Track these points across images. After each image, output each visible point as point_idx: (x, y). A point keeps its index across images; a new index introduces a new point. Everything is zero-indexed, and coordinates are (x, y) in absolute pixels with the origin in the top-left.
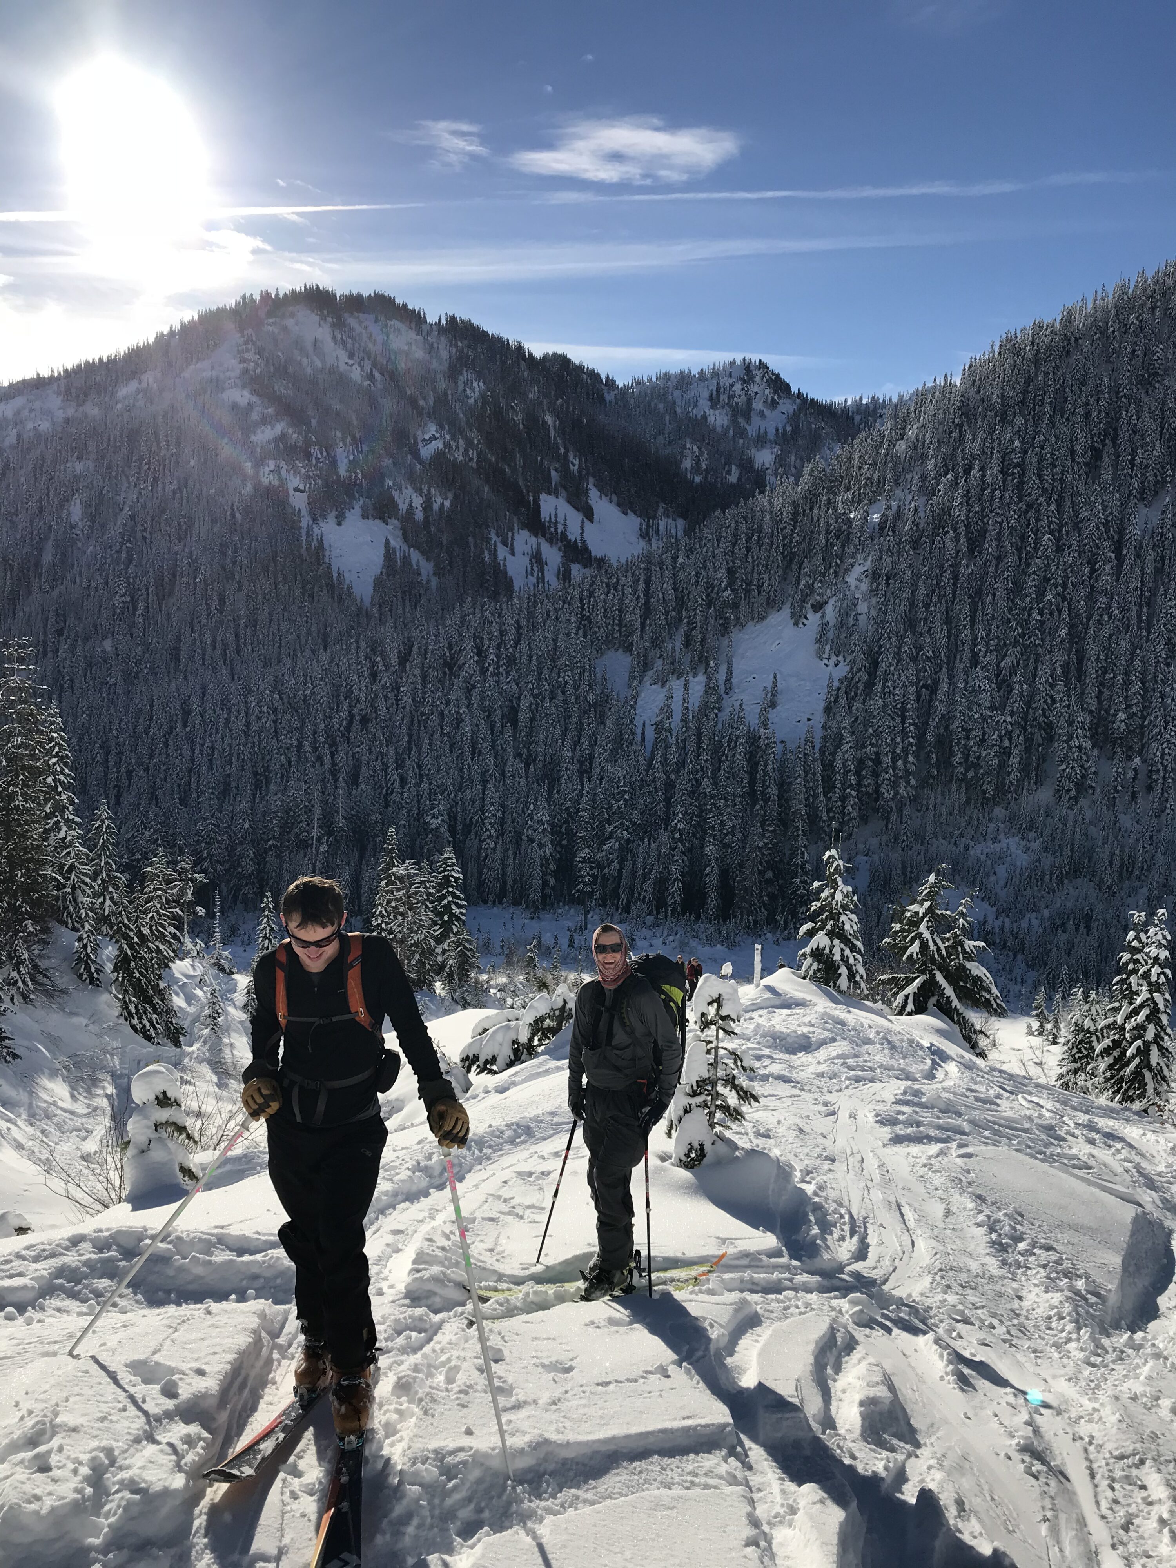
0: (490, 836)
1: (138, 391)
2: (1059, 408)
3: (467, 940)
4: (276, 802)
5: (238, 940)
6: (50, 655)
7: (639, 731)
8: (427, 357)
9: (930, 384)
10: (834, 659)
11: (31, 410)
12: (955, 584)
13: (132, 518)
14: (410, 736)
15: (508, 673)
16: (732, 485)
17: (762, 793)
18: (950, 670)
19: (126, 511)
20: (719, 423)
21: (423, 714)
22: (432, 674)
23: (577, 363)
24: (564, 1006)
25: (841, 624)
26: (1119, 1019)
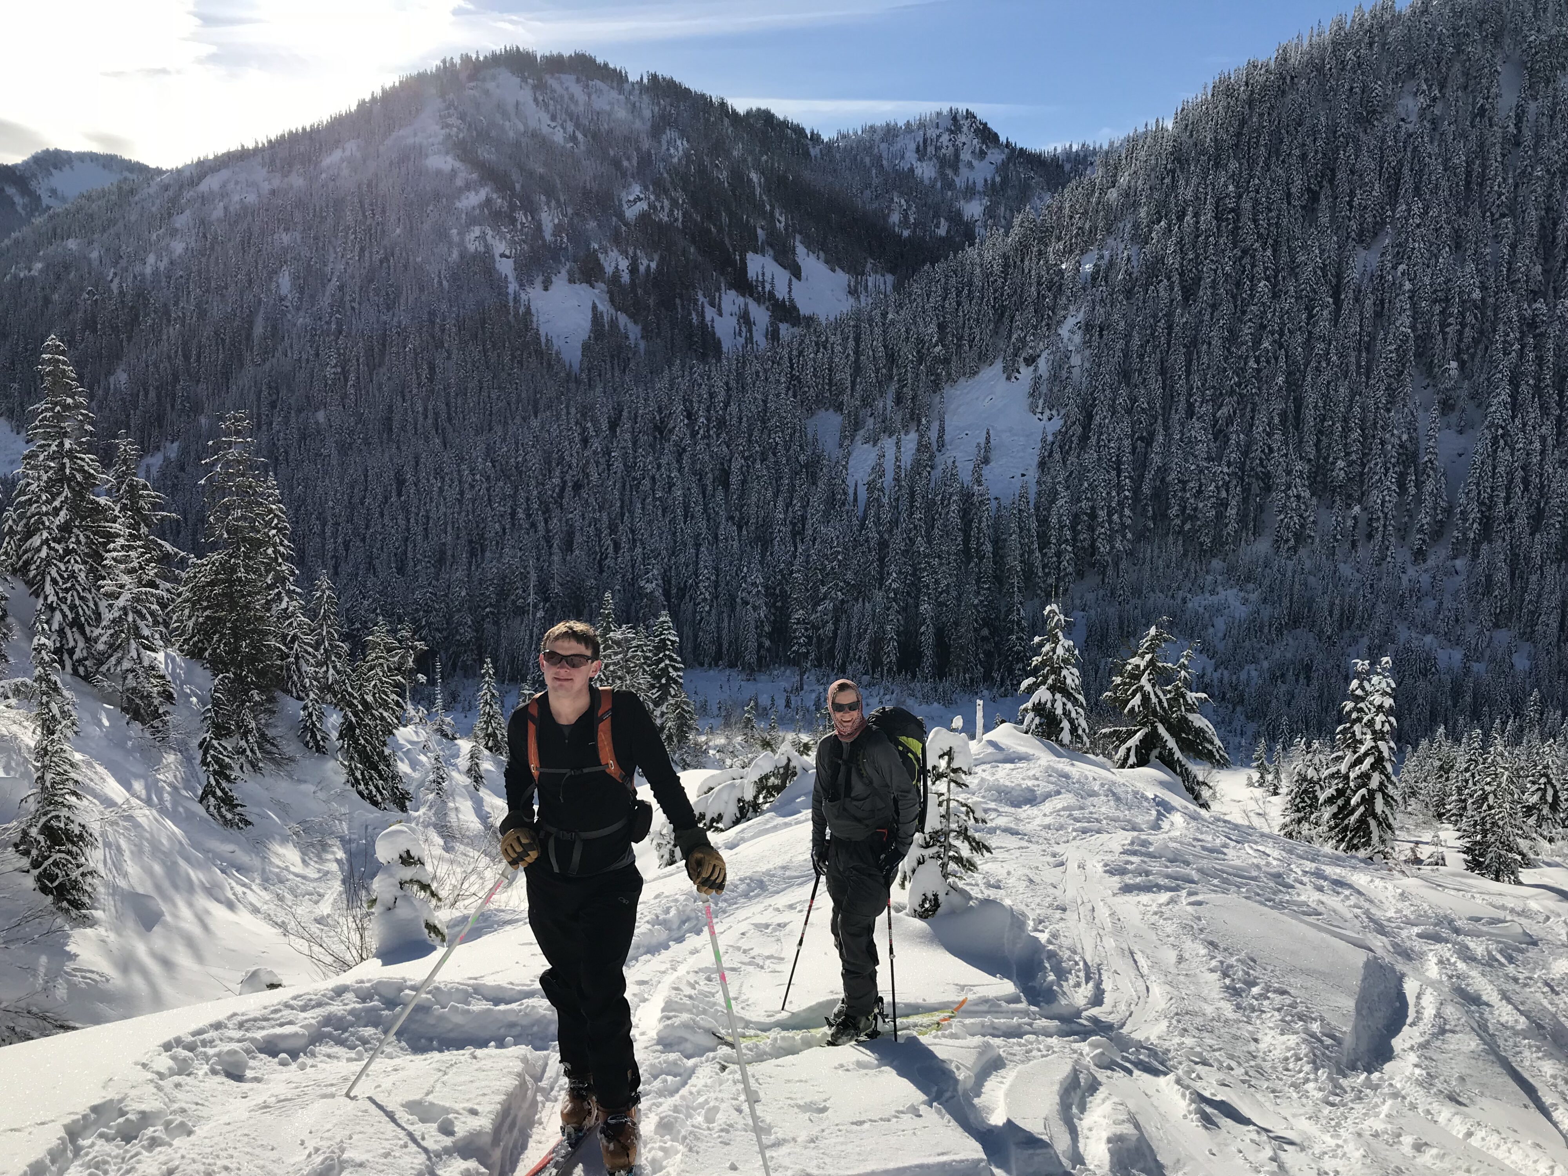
0: (705, 600)
1: (342, 160)
2: (1274, 150)
3: (685, 703)
4: (492, 568)
5: (459, 706)
6: (264, 428)
7: (851, 491)
8: (630, 117)
9: (1141, 129)
10: (1047, 412)
11: (237, 183)
12: (1169, 334)
13: (341, 288)
14: (622, 501)
15: (718, 436)
16: (941, 238)
17: (977, 550)
18: (1166, 421)
19: (335, 282)
20: (926, 175)
21: (634, 479)
22: (643, 438)
23: (781, 118)
24: (788, 764)
25: (1054, 378)
26: (1343, 768)
